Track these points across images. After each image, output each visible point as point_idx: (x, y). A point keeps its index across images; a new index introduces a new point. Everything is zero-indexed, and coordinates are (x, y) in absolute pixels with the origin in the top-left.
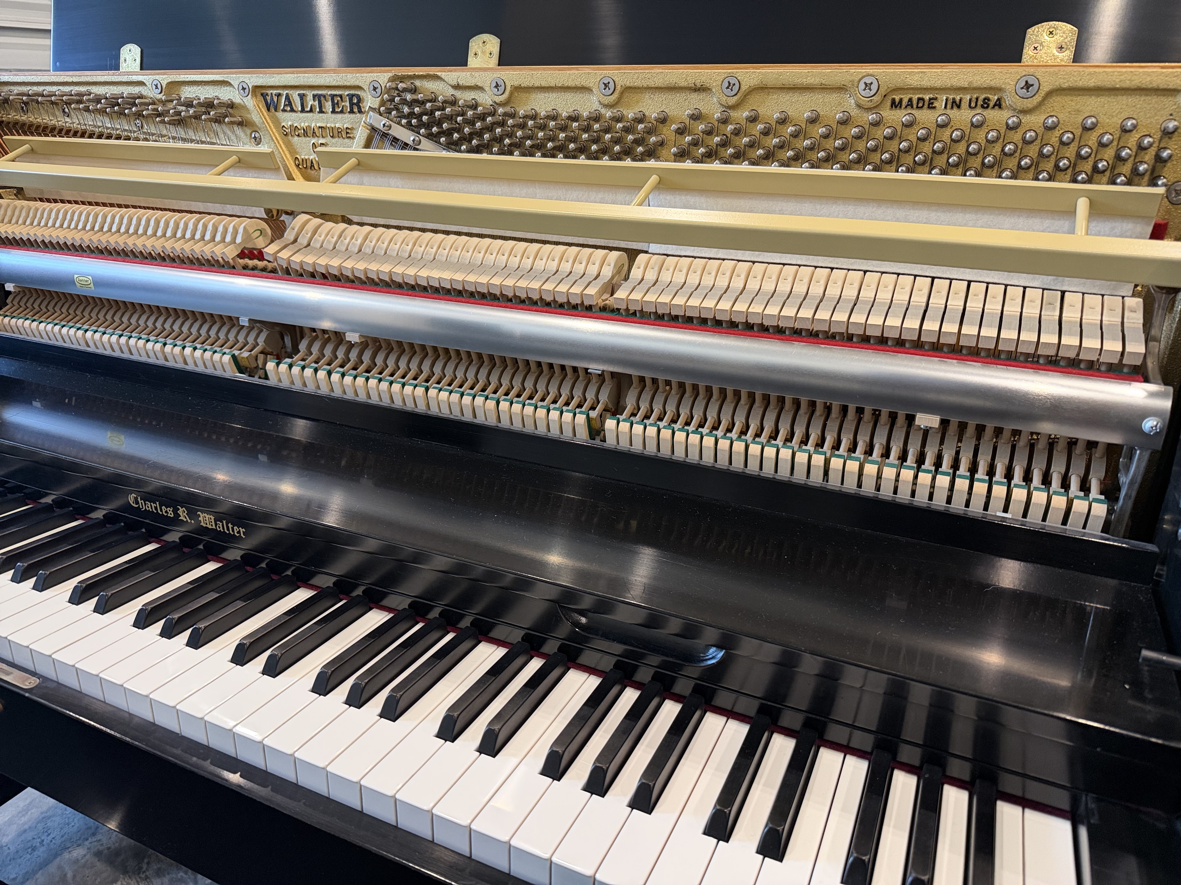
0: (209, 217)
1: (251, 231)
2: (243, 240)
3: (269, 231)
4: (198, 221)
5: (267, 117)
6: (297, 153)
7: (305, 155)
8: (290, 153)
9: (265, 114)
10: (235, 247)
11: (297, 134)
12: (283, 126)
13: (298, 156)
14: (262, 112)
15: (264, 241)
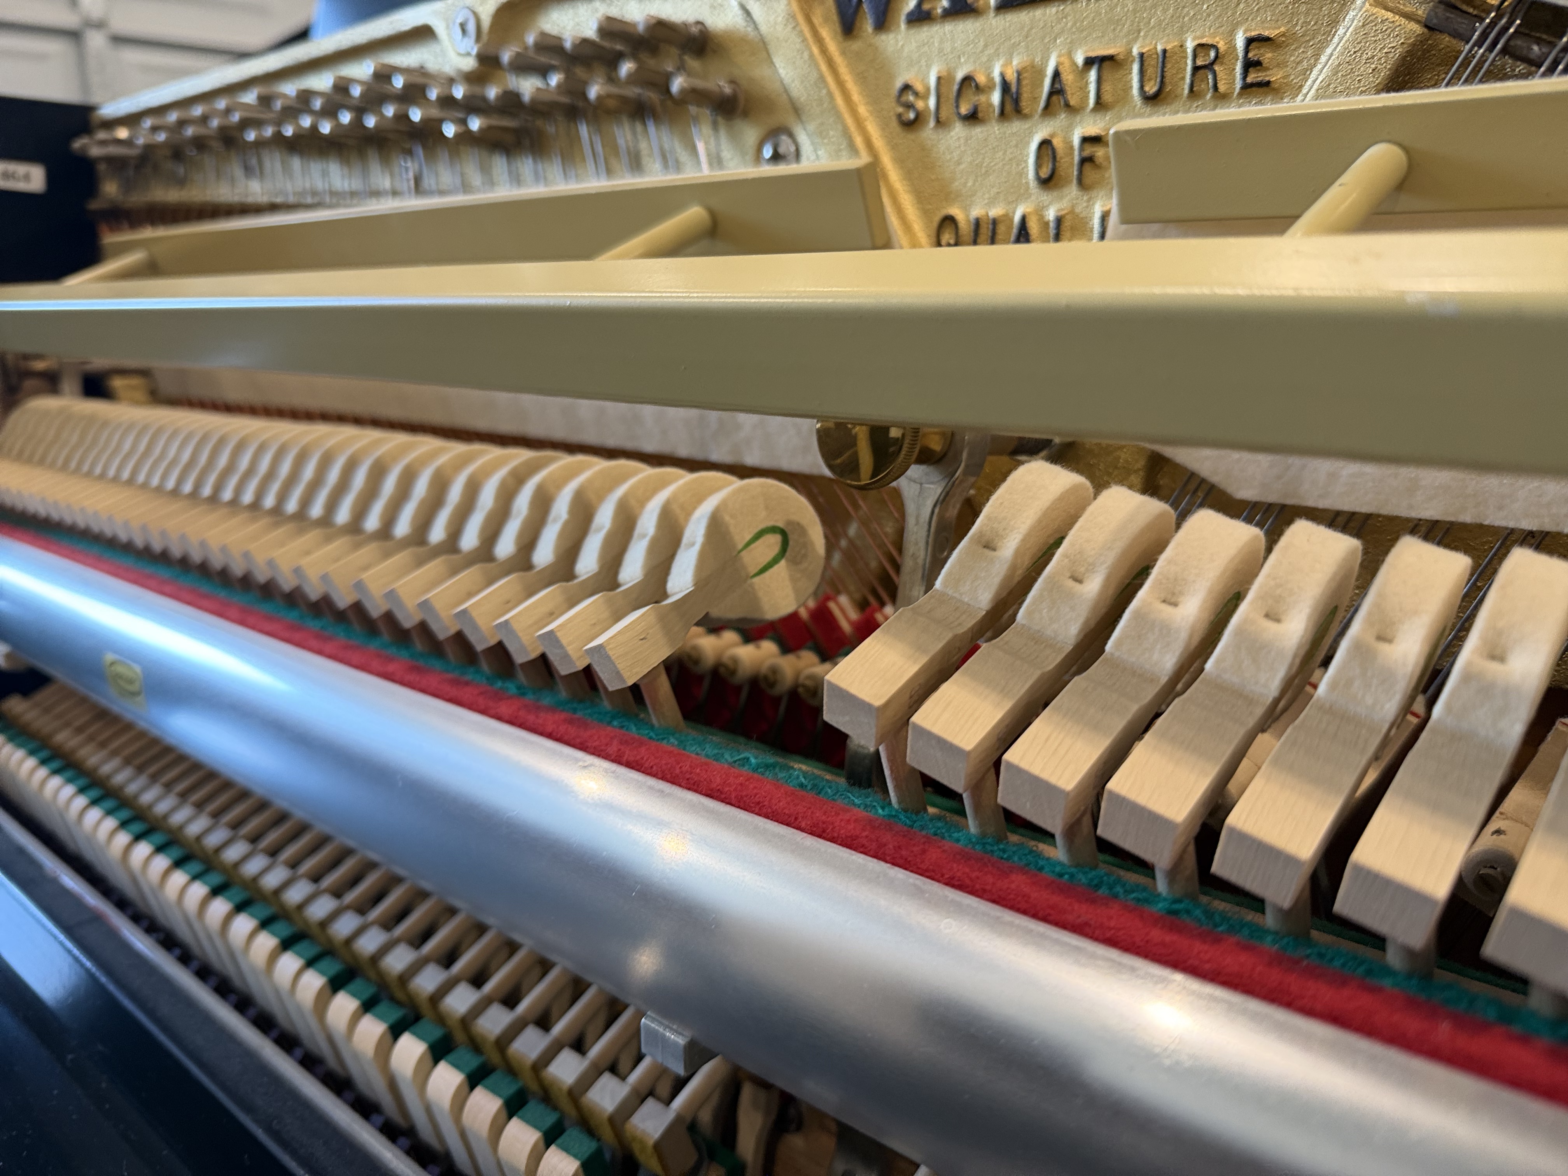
0: (566, 460)
1: (742, 536)
2: (702, 582)
3: (817, 534)
4: (518, 479)
5: (838, 59)
6: (949, 196)
7: (992, 202)
8: (920, 198)
9: (832, 47)
10: (663, 619)
11: (964, 110)
12: (907, 88)
13: (956, 212)
14: (819, 41)
15: (793, 580)
